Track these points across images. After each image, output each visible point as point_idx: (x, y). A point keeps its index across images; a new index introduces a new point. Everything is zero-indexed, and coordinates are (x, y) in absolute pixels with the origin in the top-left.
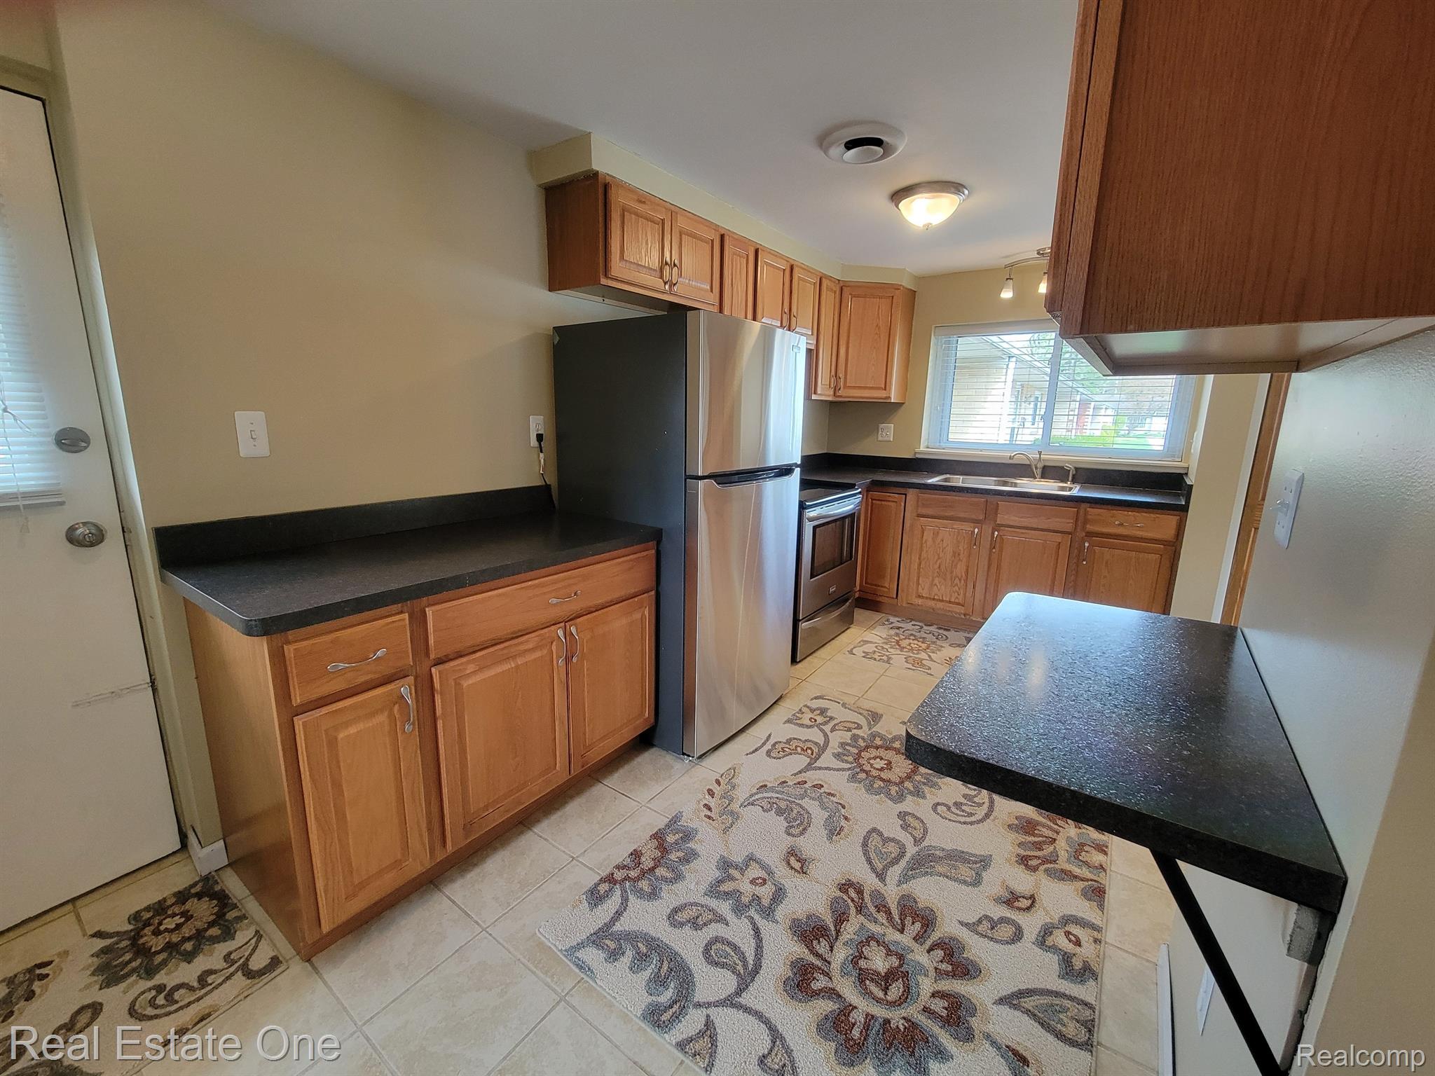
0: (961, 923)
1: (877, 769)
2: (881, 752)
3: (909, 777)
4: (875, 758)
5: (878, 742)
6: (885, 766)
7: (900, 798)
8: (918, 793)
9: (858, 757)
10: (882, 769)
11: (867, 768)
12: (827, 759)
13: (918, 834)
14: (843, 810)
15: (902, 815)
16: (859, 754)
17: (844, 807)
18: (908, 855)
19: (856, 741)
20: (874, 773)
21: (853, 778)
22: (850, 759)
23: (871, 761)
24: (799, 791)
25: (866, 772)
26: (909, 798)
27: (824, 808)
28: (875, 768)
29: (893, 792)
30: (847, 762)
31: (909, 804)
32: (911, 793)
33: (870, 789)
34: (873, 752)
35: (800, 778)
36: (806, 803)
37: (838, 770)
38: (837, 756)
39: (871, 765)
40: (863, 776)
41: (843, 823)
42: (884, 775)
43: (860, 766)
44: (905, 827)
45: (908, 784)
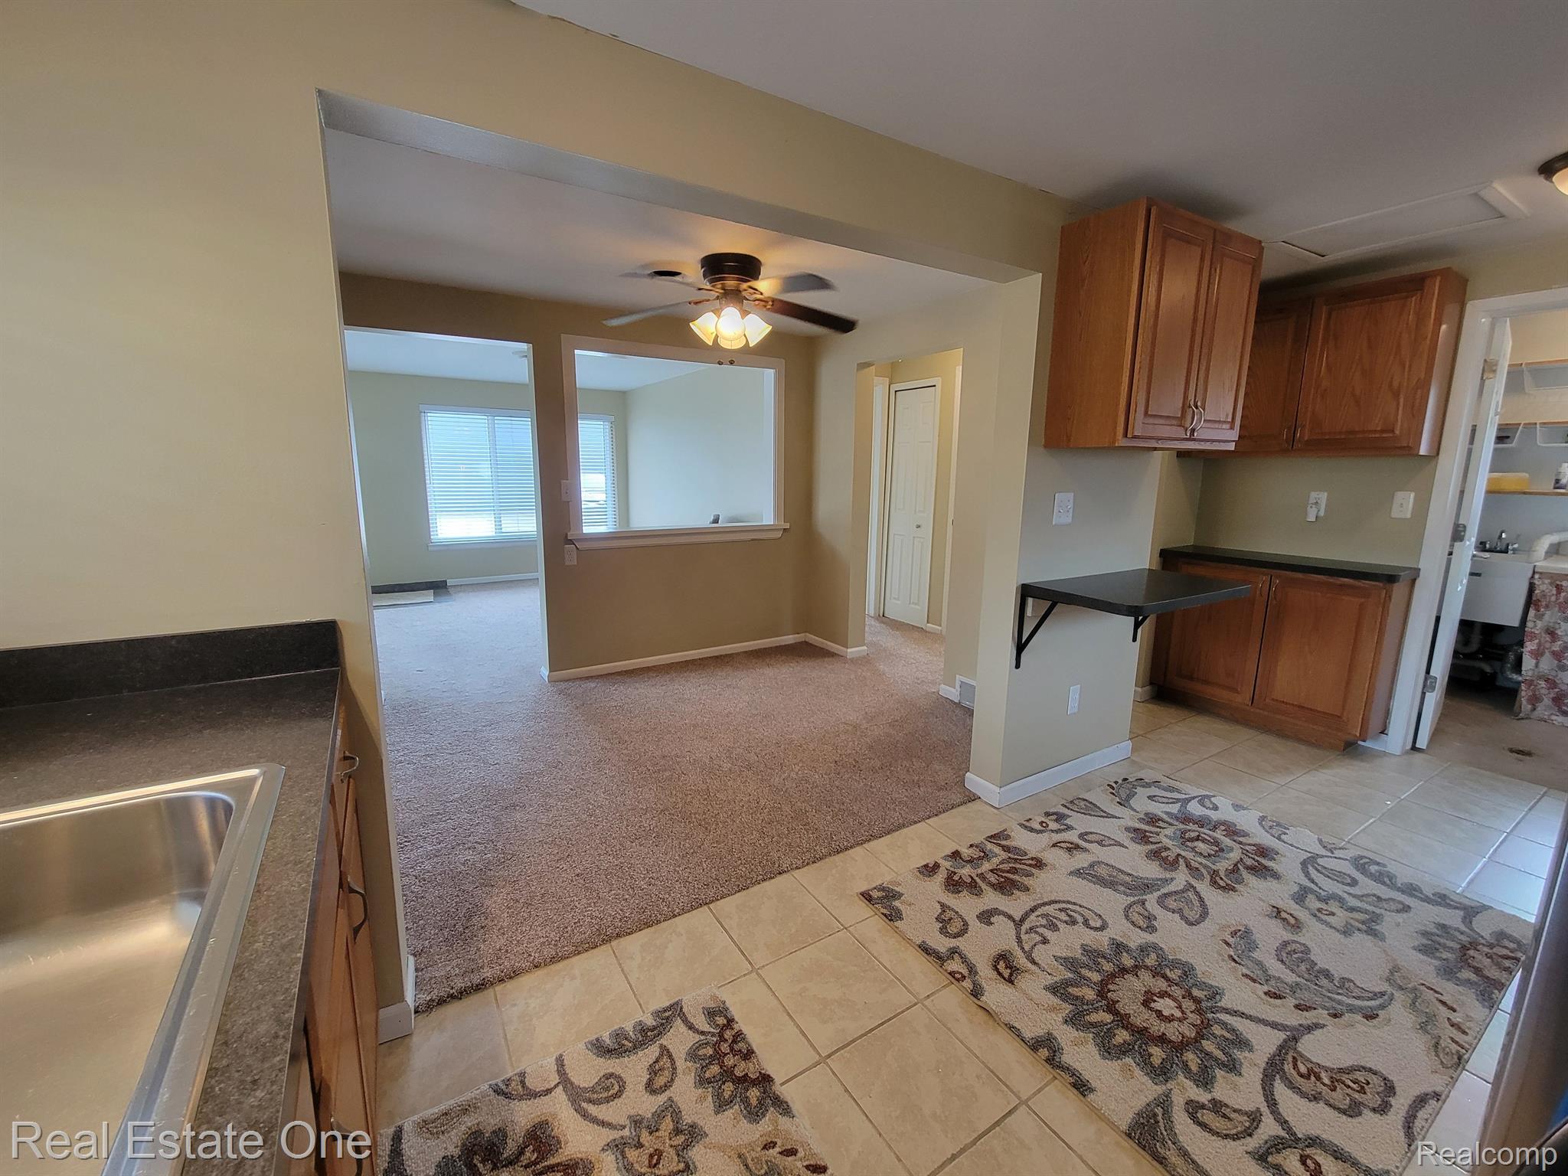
0: (1127, 848)
1: (1169, 996)
2: (1157, 1027)
3: (1124, 971)
4: (1170, 1019)
5: (1157, 1054)
6: (1155, 998)
7: (1144, 949)
8: (1119, 947)
9: (1203, 1030)
10: (1163, 995)
11: (1187, 1004)
12: (1265, 1043)
13: (1138, 908)
14: (1232, 954)
15: (1151, 929)
16: (1201, 1035)
17: (1231, 957)
18: (1157, 894)
19: (1204, 1069)
20: (1178, 992)
21: (1215, 994)
22: (1217, 1030)
23: (1178, 1014)
24: (1305, 996)
25: (1189, 995)
26: (1132, 945)
27: (1260, 964)
28: (1175, 1000)
29: (1153, 956)
30: (1224, 1025)
31: (1136, 938)
32: (1128, 950)
33: (1188, 971)
34: (1172, 1031)
35: (1307, 1018)
36: (1291, 978)
37: (1242, 1015)
38: (1242, 1043)
39: (1180, 1007)
40: (1196, 992)
41: (1231, 940)
42: (1162, 984)
43: (1199, 1011)
44: (1150, 918)
45: (1127, 961)
